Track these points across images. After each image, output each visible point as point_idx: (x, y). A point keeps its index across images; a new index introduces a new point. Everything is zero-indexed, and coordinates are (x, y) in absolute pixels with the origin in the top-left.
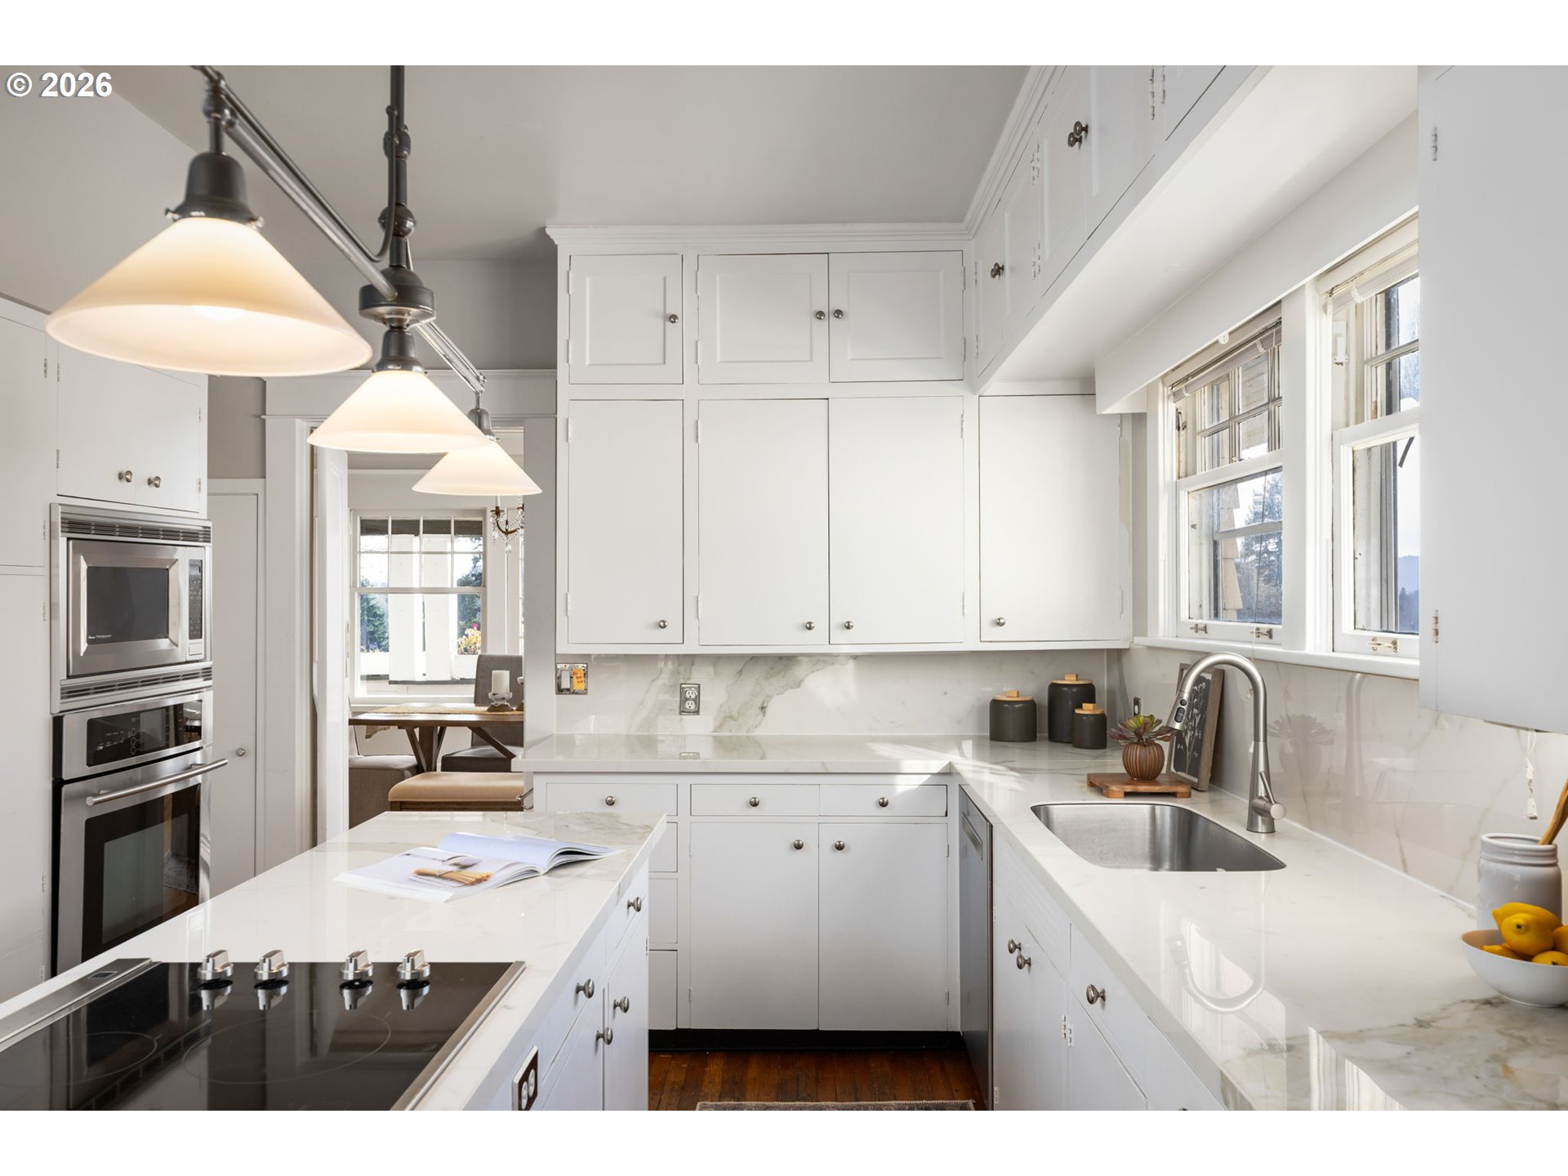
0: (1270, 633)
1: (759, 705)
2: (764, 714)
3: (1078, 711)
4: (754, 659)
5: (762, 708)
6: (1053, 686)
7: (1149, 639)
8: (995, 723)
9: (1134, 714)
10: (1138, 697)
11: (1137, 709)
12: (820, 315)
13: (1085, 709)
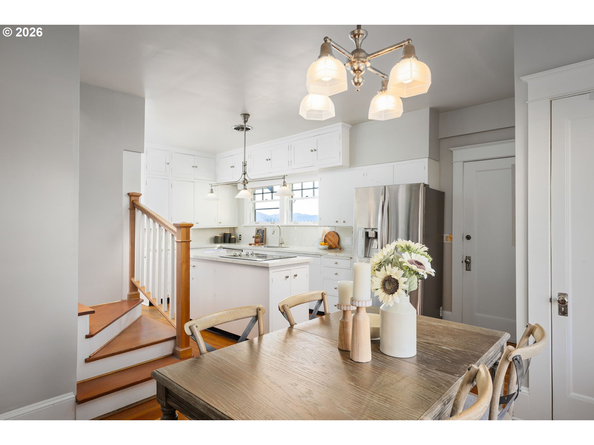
0: (274, 223)
3: (231, 237)
6: (224, 233)
7: (245, 225)
8: (216, 240)
9: (240, 237)
10: (240, 234)
11: (240, 236)
12: (193, 167)
13: (233, 237)
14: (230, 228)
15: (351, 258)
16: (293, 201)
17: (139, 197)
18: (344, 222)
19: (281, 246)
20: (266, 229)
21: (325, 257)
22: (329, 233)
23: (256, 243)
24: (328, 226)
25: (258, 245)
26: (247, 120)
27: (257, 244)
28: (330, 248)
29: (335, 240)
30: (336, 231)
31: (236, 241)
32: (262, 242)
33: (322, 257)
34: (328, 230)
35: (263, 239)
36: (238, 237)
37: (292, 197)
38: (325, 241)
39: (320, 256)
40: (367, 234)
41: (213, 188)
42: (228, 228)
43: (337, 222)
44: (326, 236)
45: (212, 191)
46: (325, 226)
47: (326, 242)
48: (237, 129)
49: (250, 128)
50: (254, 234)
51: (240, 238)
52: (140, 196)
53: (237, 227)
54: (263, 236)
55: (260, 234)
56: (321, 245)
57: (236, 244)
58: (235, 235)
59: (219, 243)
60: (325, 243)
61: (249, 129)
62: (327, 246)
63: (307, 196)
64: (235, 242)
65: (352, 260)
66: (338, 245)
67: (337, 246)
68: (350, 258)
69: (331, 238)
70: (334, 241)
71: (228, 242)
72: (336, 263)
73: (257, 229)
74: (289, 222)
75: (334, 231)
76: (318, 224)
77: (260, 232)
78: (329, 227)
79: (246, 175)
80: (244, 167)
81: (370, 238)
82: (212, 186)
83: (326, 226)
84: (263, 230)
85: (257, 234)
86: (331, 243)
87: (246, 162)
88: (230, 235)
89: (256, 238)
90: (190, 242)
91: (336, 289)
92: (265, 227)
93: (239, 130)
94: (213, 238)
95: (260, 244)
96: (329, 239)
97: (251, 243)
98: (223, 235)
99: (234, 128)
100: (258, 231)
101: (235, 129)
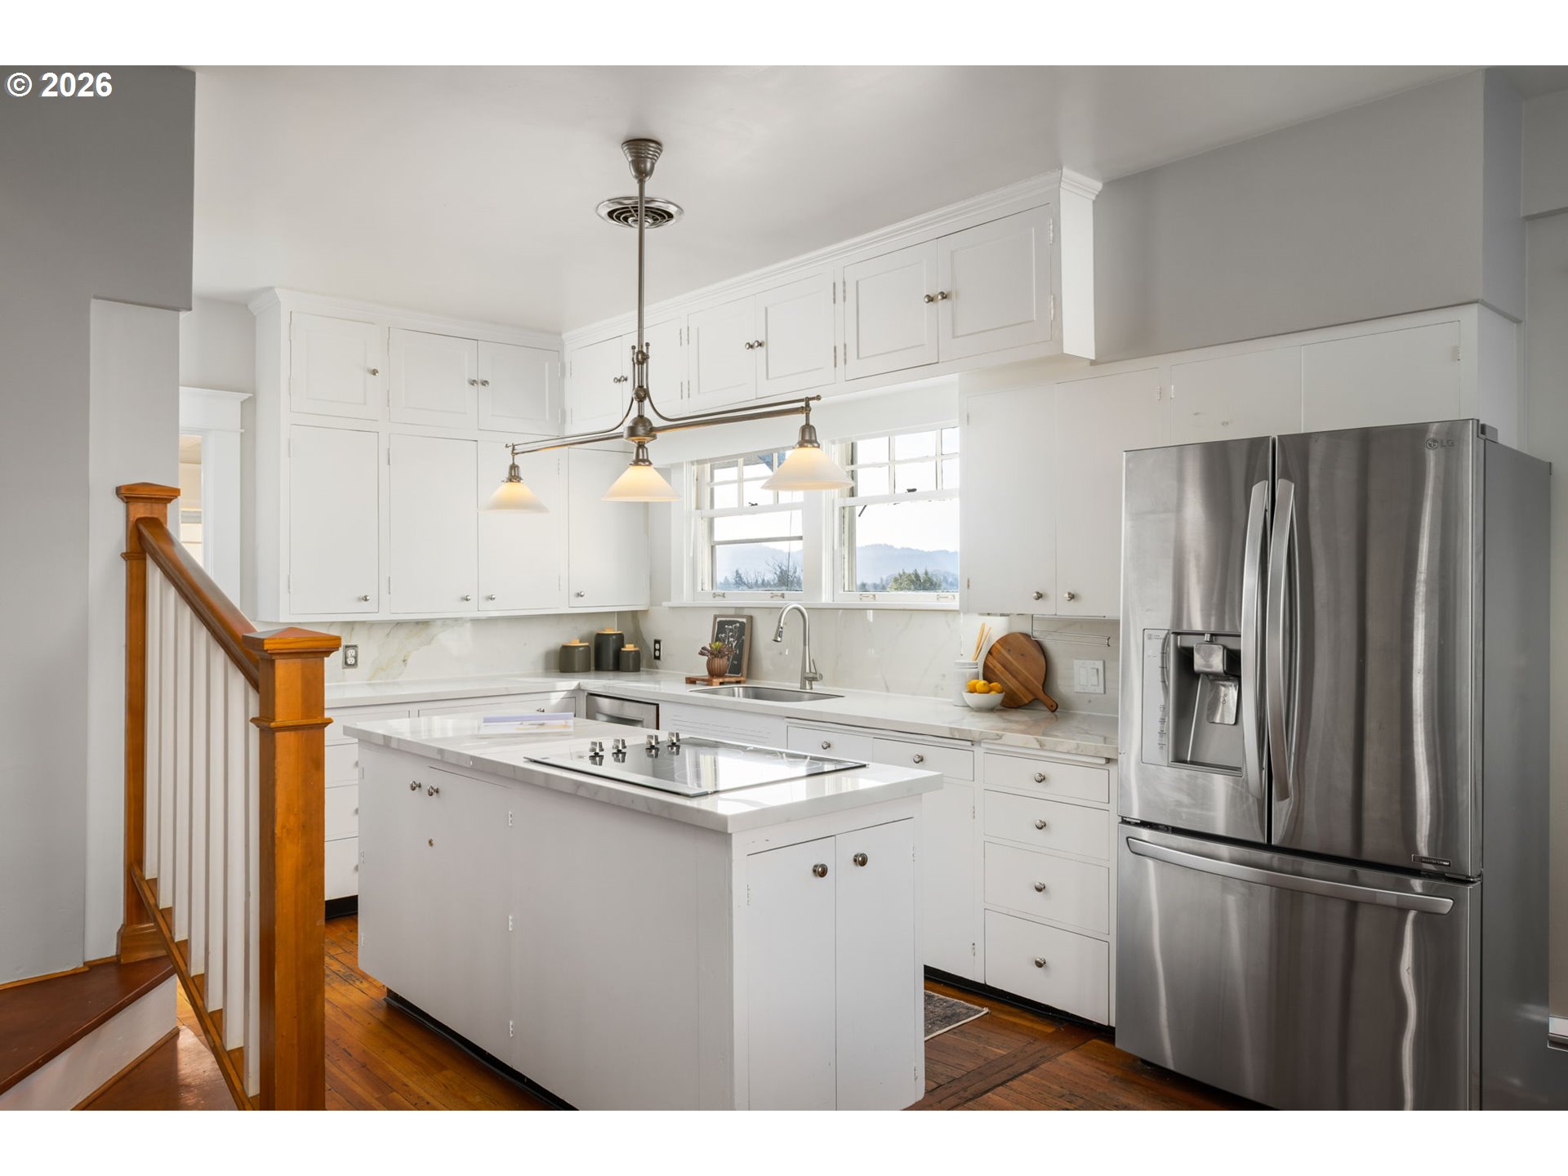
0: (783, 596)
1: (402, 658)
2: (405, 665)
3: (623, 649)
4: (399, 624)
5: (404, 661)
6: (599, 635)
7: (674, 602)
8: (564, 661)
9: (655, 650)
10: (658, 638)
11: (657, 646)
12: (473, 382)
13: (629, 647)
14: (619, 613)
15: (1108, 760)
16: (858, 510)
17: (168, 505)
18: (1072, 597)
19: (808, 687)
20: (751, 618)
21: (989, 752)
22: (1004, 641)
23: (714, 673)
24: (1002, 615)
25: (721, 684)
26: (653, 165)
27: (716, 681)
28: (1011, 703)
29: (1030, 672)
30: (1038, 635)
31: (644, 662)
32: (736, 669)
33: (979, 751)
34: (997, 628)
35: (739, 658)
36: (647, 647)
37: (852, 493)
38: (988, 674)
39: (969, 743)
40: (1185, 657)
41: (518, 460)
42: (614, 612)
43: (1040, 596)
44: (990, 652)
45: (514, 475)
46: (989, 614)
47: (990, 675)
48: (618, 218)
49: (672, 209)
50: (706, 640)
51: (657, 653)
52: (169, 500)
53: (645, 612)
54: (740, 646)
55: (731, 639)
56: (973, 691)
57: (643, 676)
58: (638, 638)
59: (578, 672)
60: (990, 682)
61: (670, 216)
62: (995, 698)
63: (914, 490)
64: (636, 668)
65: (1112, 768)
66: (1043, 690)
67: (1041, 695)
68: (1103, 761)
69: (1015, 663)
70: (1026, 673)
71: (611, 668)
72: (1042, 779)
73: (718, 620)
74: (841, 592)
75: (1027, 630)
76: (958, 603)
77: (731, 630)
78: (1003, 619)
79: (647, 402)
80: (636, 366)
81: (1197, 676)
82: (514, 453)
83: (995, 615)
84: (742, 624)
85: (718, 639)
86: (1013, 684)
87: (647, 345)
88: (620, 639)
89: (713, 654)
90: (327, 729)
91: (1039, 890)
92: (746, 612)
93: (626, 219)
94: (555, 652)
95: (727, 680)
96: (1004, 667)
97: (693, 675)
98: (593, 640)
99: (604, 212)
100: (721, 627)
101: (610, 214)
